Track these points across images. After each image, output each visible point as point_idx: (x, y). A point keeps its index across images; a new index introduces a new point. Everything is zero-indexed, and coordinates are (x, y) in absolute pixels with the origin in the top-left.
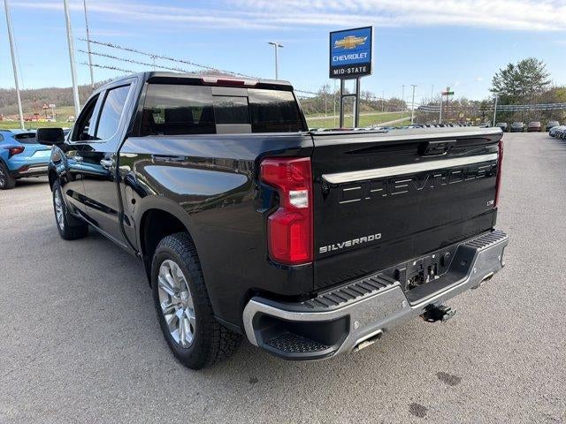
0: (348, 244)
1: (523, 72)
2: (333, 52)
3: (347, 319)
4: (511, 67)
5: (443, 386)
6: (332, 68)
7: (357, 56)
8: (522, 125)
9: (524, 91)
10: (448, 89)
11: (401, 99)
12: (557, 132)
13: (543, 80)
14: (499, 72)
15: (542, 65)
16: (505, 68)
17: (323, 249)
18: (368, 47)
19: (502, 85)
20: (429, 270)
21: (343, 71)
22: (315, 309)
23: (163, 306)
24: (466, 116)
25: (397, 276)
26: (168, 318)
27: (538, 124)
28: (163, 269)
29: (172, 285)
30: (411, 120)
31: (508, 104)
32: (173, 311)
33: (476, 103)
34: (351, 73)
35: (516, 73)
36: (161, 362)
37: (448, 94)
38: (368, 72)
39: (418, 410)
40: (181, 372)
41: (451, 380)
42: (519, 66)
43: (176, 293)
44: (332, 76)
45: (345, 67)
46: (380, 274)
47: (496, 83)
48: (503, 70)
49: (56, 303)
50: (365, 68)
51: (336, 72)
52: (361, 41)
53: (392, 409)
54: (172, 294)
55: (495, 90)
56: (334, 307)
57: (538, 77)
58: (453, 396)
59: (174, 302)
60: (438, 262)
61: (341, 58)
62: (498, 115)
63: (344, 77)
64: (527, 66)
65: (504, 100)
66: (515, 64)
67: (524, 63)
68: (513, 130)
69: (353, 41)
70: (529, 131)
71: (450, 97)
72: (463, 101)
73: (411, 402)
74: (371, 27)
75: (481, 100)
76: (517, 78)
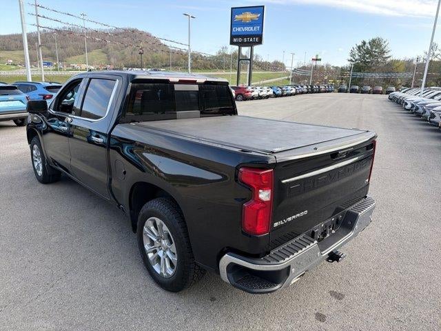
0: (289, 219)
1: (372, 48)
2: (233, 24)
3: (289, 268)
4: (364, 43)
5: (334, 300)
6: (232, 37)
7: (252, 28)
8: (369, 88)
9: (372, 62)
10: (317, 56)
11: (281, 62)
12: (395, 98)
13: (386, 55)
14: (355, 46)
15: (386, 43)
16: (360, 44)
17: (276, 224)
18: (260, 22)
19: (357, 57)
20: (330, 227)
21: (240, 40)
22: (271, 263)
23: (147, 247)
24: (329, 78)
25: (313, 235)
26: (150, 255)
27: (381, 89)
28: (149, 223)
29: (156, 234)
30: (288, 79)
31: (360, 71)
32: (155, 252)
33: (337, 68)
34: (247, 42)
35: (368, 48)
36: (146, 286)
37: (317, 60)
38: (260, 42)
39: (320, 317)
40: (161, 293)
41: (339, 296)
42: (370, 43)
43: (158, 240)
44: (232, 43)
45: (243, 36)
46: (304, 235)
47: (353, 55)
48: (358, 45)
49: (54, 239)
50: (257, 39)
51: (235, 40)
52: (255, 17)
53: (305, 317)
54: (155, 240)
55: (351, 60)
56: (282, 261)
57: (383, 52)
58: (341, 307)
59: (156, 245)
60: (335, 223)
61: (239, 29)
62: (352, 79)
63: (241, 44)
64: (375, 43)
65: (357, 68)
66: (367, 42)
67: (374, 41)
68: (363, 92)
69: (249, 16)
70: (373, 93)
71: (318, 63)
72: (328, 66)
73: (316, 312)
74: (263, 7)
75: (340, 66)
76: (368, 52)
